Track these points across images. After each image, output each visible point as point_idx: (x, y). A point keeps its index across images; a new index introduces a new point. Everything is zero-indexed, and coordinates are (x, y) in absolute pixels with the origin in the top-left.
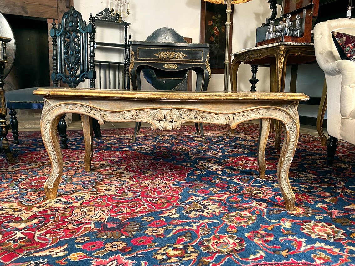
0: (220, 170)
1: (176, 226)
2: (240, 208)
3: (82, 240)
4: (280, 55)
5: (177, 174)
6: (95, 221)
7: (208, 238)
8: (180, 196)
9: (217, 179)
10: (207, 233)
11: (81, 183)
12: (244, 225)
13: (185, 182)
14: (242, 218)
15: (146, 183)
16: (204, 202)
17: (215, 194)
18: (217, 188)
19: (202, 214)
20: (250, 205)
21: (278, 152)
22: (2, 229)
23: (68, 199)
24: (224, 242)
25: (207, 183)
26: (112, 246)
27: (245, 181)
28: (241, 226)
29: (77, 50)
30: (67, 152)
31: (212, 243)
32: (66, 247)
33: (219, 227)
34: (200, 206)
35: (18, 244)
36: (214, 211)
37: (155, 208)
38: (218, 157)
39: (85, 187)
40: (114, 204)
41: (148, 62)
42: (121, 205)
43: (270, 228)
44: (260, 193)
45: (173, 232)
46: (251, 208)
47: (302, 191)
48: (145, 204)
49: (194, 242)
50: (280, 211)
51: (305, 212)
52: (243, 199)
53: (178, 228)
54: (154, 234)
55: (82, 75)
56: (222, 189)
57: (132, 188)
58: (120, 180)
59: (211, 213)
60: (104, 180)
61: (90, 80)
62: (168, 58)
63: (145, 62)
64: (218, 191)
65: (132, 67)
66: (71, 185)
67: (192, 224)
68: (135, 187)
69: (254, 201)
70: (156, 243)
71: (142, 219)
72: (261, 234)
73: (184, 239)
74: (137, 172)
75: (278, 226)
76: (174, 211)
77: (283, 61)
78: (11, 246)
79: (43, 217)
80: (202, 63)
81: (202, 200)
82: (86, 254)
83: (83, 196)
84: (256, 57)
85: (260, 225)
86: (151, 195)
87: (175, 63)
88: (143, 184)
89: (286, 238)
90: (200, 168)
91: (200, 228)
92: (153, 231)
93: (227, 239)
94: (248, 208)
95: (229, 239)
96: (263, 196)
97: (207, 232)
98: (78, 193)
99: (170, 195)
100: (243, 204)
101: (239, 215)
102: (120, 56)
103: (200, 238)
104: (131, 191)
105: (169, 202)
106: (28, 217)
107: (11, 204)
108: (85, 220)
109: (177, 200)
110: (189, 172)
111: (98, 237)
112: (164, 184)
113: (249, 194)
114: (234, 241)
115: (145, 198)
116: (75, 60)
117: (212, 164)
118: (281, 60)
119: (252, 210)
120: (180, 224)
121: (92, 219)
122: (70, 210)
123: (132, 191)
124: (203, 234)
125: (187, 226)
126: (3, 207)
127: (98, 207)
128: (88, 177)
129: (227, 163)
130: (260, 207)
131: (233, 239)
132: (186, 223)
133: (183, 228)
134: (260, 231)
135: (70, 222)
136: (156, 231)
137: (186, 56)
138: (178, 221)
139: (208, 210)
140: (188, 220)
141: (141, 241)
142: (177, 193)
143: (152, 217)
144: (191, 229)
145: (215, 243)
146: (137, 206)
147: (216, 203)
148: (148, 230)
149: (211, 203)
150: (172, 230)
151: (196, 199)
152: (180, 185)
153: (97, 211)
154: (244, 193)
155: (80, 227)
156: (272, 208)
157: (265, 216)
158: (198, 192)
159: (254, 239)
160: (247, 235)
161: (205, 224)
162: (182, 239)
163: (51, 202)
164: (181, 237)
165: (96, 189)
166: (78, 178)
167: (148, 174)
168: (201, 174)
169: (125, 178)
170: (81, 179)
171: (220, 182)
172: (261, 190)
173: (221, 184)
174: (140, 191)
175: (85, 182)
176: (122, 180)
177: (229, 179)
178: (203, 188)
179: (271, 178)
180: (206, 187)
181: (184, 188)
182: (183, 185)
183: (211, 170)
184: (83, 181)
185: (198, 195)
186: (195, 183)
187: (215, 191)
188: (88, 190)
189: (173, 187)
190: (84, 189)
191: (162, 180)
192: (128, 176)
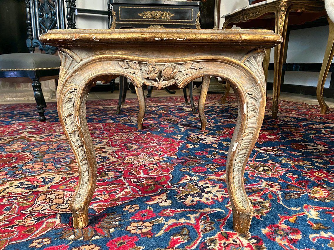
0: (215, 143)
1: (168, 218)
3: (39, 243)
4: (281, 12)
5: (167, 148)
6: (63, 212)
7: (212, 237)
8: (171, 176)
9: (213, 153)
10: (210, 228)
11: (53, 160)
12: (257, 216)
13: (176, 157)
15: (130, 159)
16: (201, 184)
17: (214, 172)
18: (214, 164)
19: (200, 199)
20: (259, 186)
21: (275, 121)
23: (34, 181)
24: (235, 243)
25: (202, 158)
28: (254, 217)
29: (53, 12)
30: (45, 124)
31: (218, 244)
33: (225, 220)
34: (197, 188)
36: (216, 196)
37: (140, 192)
38: (212, 128)
39: (57, 166)
41: (131, 23)
42: (98, 188)
43: (292, 220)
44: (268, 170)
45: (164, 228)
46: (261, 190)
47: (317, 167)
48: (128, 187)
49: (194, 245)
50: (299, 195)
51: (331, 195)
52: (248, 178)
53: (172, 221)
54: (139, 232)
56: (220, 165)
57: (113, 166)
59: (212, 199)
62: (153, 18)
63: (128, 23)
64: (216, 168)
66: (41, 163)
67: (189, 215)
68: (117, 165)
69: (262, 180)
70: (141, 247)
71: (124, 209)
72: (283, 230)
73: (179, 239)
74: (120, 146)
75: (302, 216)
77: (284, 18)
80: (191, 24)
81: (199, 180)
83: (52, 177)
84: (252, 16)
85: (278, 214)
86: (136, 174)
87: (162, 23)
88: (126, 161)
89: (318, 235)
90: (193, 141)
91: (200, 221)
92: (137, 227)
93: (238, 238)
94: (257, 191)
95: (240, 238)
96: (272, 174)
97: (210, 227)
98: (47, 173)
99: (159, 174)
100: (249, 185)
103: (201, 236)
104: (112, 169)
105: (158, 184)
108: (49, 211)
109: (167, 180)
110: (180, 145)
111: (62, 238)
112: (152, 160)
113: (254, 171)
114: (248, 242)
115: (129, 179)
116: (51, 24)
118: (282, 17)
119: (262, 192)
120: (173, 215)
121: (59, 209)
122: (32, 197)
124: (204, 231)
125: (183, 219)
127: (68, 192)
128: (63, 153)
129: (222, 134)
130: (272, 189)
131: (246, 238)
132: (181, 213)
133: (177, 221)
134: (280, 224)
135: (29, 215)
136: (141, 227)
137: (173, 16)
138: (170, 210)
139: (207, 194)
140: (183, 209)
141: (121, 244)
142: (168, 171)
143: (137, 205)
144: (188, 223)
145: (222, 245)
146: (118, 190)
147: (216, 185)
148: (131, 225)
149: (210, 184)
150: (163, 225)
151: (190, 179)
152: (170, 161)
153: (67, 198)
154: (248, 171)
155: (40, 222)
156: (287, 190)
157: (281, 202)
158: (193, 170)
159: (276, 238)
160: (265, 231)
161: (206, 214)
162: (176, 239)
163: (11, 187)
164: (176, 236)
165: (69, 168)
166: (50, 155)
167: (133, 149)
168: (194, 148)
169: (105, 153)
170: (54, 155)
171: (218, 157)
172: (268, 166)
173: (219, 159)
174: (123, 169)
175: (58, 160)
176: (102, 156)
177: (226, 153)
178: (198, 164)
179: (276, 151)
180: (201, 163)
181: (175, 165)
182: (174, 161)
183: (205, 143)
184: (56, 158)
185: (194, 174)
186: (188, 159)
187: (213, 168)
188: (60, 169)
189: (162, 164)
190: (55, 168)
191: (149, 155)
192: (110, 151)
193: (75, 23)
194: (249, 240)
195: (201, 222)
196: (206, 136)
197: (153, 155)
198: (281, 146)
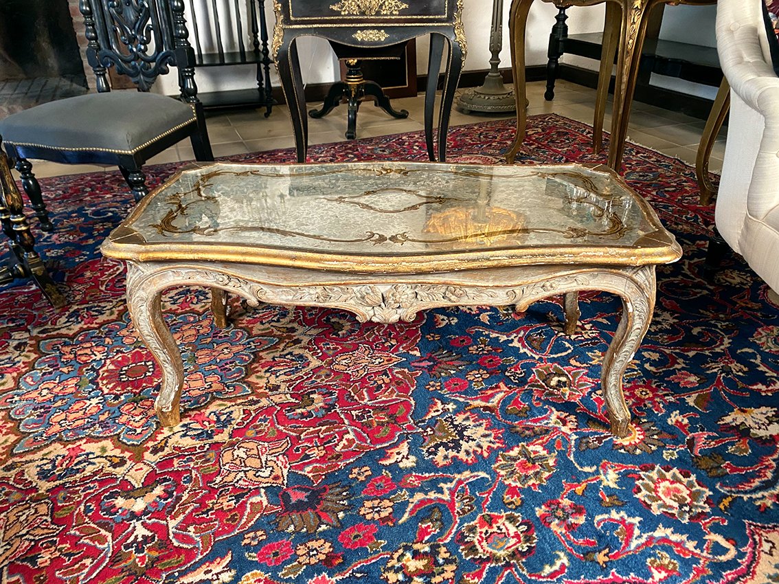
1: (413, 491)
2: (527, 432)
3: (253, 539)
5: (401, 330)
6: (266, 485)
7: (472, 523)
8: (413, 402)
9: (481, 340)
10: (469, 508)
11: (215, 367)
12: (533, 484)
13: (418, 354)
14: (530, 465)
15: (343, 362)
16: (459, 419)
17: (480, 390)
18: (481, 371)
19: (457, 454)
20: (546, 421)
22: (107, 516)
23: (203, 422)
24: (499, 531)
25: (462, 356)
26: (308, 553)
27: (535, 344)
28: (529, 486)
31: (479, 534)
32: (230, 559)
33: (489, 493)
34: (452, 430)
35: (145, 555)
36: (479, 446)
37: (369, 441)
39: (228, 382)
40: (291, 433)
41: (315, 26)
42: (304, 433)
43: (580, 490)
44: (565, 384)
45: (408, 510)
46: (547, 431)
48: (349, 429)
49: (448, 536)
50: (600, 440)
51: (646, 440)
52: (532, 404)
53: (419, 496)
54: (376, 516)
55: (161, 55)
56: (491, 373)
57: (319, 381)
58: (291, 353)
59: (475, 452)
60: (261, 354)
62: (363, 13)
63: (309, 26)
64: (483, 379)
65: (279, 42)
66: (198, 375)
67: (442, 485)
69: (553, 409)
70: (383, 541)
71: (350, 476)
72: (563, 510)
73: (429, 527)
74: (319, 324)
75: (595, 482)
76: (404, 448)
77: (637, 28)
78: (135, 560)
79: (170, 480)
80: (444, 24)
81: (456, 412)
82: (267, 575)
83: (228, 410)
85: (563, 481)
86: (357, 398)
87: (381, 25)
88: (337, 367)
89: (606, 516)
92: (373, 508)
93: (504, 524)
94: (541, 433)
95: (507, 523)
96: (570, 394)
97: (468, 505)
98: (218, 402)
99: (394, 397)
100: (531, 421)
101: (526, 457)
103: (457, 522)
104: (317, 388)
105: (393, 421)
106: (143, 481)
107: (100, 444)
108: (247, 483)
109: (408, 412)
111: (279, 529)
112: (380, 363)
113: (543, 387)
114: (516, 530)
115: (347, 410)
118: (634, 23)
119: (548, 437)
120: (420, 485)
121: (260, 479)
122: (212, 454)
123: (320, 390)
124: (461, 513)
125: (433, 492)
126: (88, 454)
127: (263, 443)
128: (226, 346)
130: (564, 429)
131: (514, 524)
132: (430, 481)
133: (425, 496)
134: (562, 499)
135: (222, 492)
136: (379, 508)
137: (406, 8)
138: (415, 476)
139: (467, 442)
140: (433, 474)
141: (356, 537)
142: (406, 390)
143: (367, 468)
144: (440, 499)
145: (483, 535)
146: (335, 437)
147: (481, 422)
148: (364, 506)
149: (471, 420)
150: (406, 503)
151: (442, 409)
152: (410, 366)
153: (265, 455)
154: (533, 386)
155: (241, 503)
156: (585, 431)
157: (572, 455)
158: (447, 386)
159: (552, 522)
160: (540, 511)
161: (465, 483)
162: (426, 528)
163: (173, 434)
164: (425, 523)
165: (249, 386)
166: (206, 352)
167: (344, 332)
168: (449, 325)
169: (299, 345)
170: (214, 354)
171: (488, 351)
172: (567, 373)
173: (490, 357)
174: (335, 388)
175: (223, 366)
176: (294, 353)
177: (503, 338)
178: (455, 372)
179: (587, 332)
180: (460, 368)
181: (418, 373)
182: (416, 364)
183: (468, 311)
184: (218, 360)
185: (448, 396)
186: (439, 359)
187: (478, 381)
188: (235, 390)
189: (397, 373)
190: (226, 388)
191: (373, 350)
192: (305, 340)
194: (517, 527)
195: (458, 496)
197: (379, 350)
198: (600, 317)
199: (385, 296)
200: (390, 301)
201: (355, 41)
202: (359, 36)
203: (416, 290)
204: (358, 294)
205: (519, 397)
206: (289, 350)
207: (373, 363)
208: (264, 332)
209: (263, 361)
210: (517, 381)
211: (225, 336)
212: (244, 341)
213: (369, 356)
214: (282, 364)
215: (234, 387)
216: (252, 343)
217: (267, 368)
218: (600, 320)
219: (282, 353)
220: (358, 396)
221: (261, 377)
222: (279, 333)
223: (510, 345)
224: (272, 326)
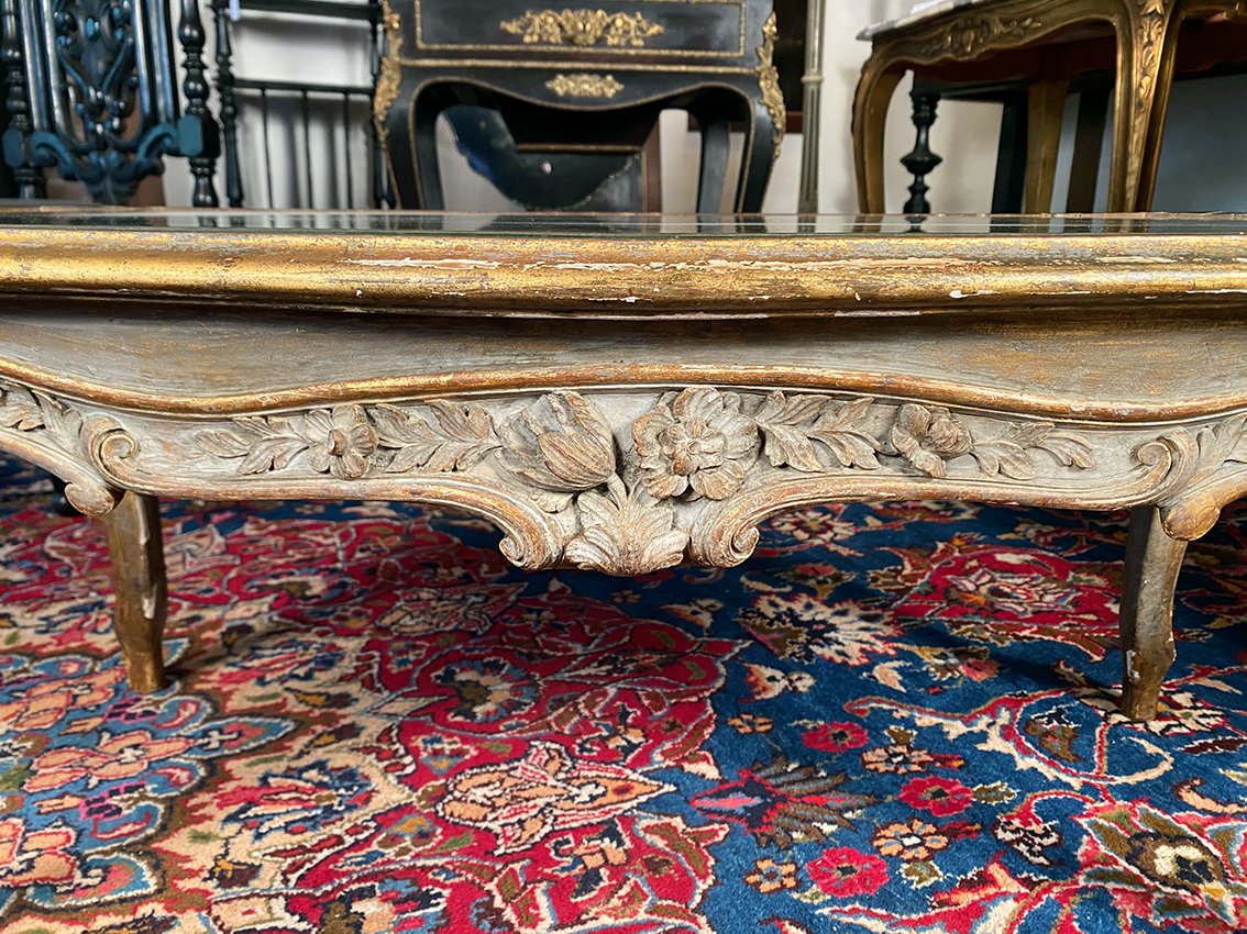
0: (886, 658)
4: (1147, 20)
5: (657, 702)
8: (707, 932)
9: (891, 732)
11: (75, 802)
13: (711, 772)
15: (478, 795)
18: (917, 825)
25: (847, 779)
27: (1057, 745)
29: (116, 12)
30: (78, 534)
38: (845, 552)
39: (92, 853)
41: (468, 63)
44: (1203, 870)
55: (150, 138)
56: (951, 833)
57: (390, 852)
58: (320, 766)
60: (230, 765)
61: (193, 165)
62: (570, 41)
63: (456, 63)
64: (931, 853)
65: (390, 91)
66: (8, 828)
68: (408, 842)
74: (425, 688)
77: (1158, 49)
80: (737, 70)
84: (1002, 36)
86: (513, 920)
87: (607, 66)
88: (457, 808)
90: (775, 642)
96: (1236, 904)
99: (642, 916)
102: (351, 60)
104: (380, 876)
110: (717, 674)
112: (593, 798)
113: (1136, 881)
116: (111, 63)
117: (825, 603)
118: (1150, 43)
123: (390, 884)
128: (137, 740)
129: (901, 593)
137: (659, 34)
142: (682, 890)
152: (688, 809)
154: (1103, 876)
158: (819, 876)
165: (155, 867)
166: (69, 756)
167: (490, 707)
168: (790, 693)
169: (350, 742)
170: (90, 762)
171: (921, 764)
172: (1195, 835)
173: (933, 782)
174: (441, 878)
175: (102, 799)
176: (330, 765)
177: (955, 729)
178: (834, 828)
179: (1190, 715)
180: (849, 815)
181: (715, 833)
182: (707, 803)
183: (839, 659)
184: (94, 781)
185: (826, 911)
186: (778, 786)
187: (915, 859)
188: (104, 879)
189: (647, 829)
190: (78, 874)
191: (573, 758)
192: (373, 727)
193: (230, 53)
196: (829, 603)
197: (591, 759)
198: (1204, 674)
199: (626, 445)
200: (653, 460)
201: (552, 95)
202: (560, 85)
203: (762, 421)
204: (511, 436)
205: (1069, 917)
206: (318, 754)
207: (572, 798)
208: (259, 704)
209: (230, 786)
210: (1042, 860)
211: (147, 713)
212: (193, 728)
213: (562, 776)
214: (285, 796)
215: (106, 869)
216: (215, 734)
217: (233, 809)
218: (1206, 682)
219: (294, 764)
220: (516, 911)
221: (205, 838)
222: (302, 708)
223: (981, 747)
224: (287, 689)
